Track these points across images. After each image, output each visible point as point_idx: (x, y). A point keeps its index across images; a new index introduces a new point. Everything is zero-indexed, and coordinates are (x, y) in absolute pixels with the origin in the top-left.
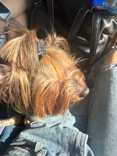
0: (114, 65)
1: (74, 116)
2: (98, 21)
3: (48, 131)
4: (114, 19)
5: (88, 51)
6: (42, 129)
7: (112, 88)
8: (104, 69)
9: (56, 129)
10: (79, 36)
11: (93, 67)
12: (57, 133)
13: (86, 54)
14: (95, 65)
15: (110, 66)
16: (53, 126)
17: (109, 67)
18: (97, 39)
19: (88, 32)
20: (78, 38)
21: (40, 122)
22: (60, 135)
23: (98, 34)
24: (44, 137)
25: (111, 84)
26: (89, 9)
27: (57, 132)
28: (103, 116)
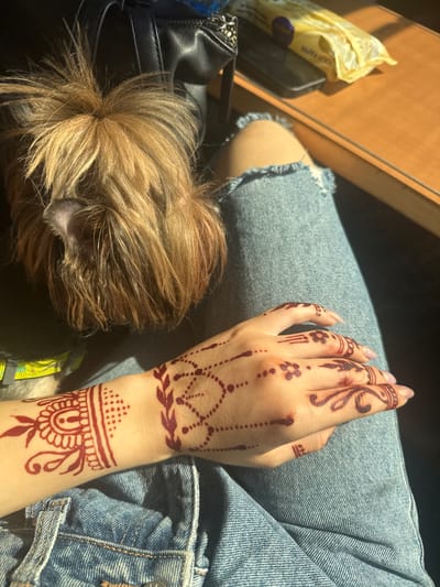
0: (241, 180)
4: (202, 29)
15: (229, 185)
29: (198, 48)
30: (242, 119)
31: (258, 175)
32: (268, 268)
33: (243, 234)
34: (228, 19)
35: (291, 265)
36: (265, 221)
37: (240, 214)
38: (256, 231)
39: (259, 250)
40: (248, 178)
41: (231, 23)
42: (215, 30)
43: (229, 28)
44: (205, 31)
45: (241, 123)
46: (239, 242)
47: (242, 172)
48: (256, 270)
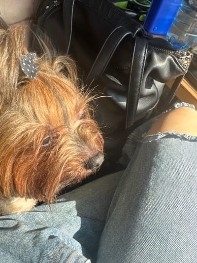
0: (165, 135)
1: (80, 216)
2: (144, 54)
3: (18, 240)
4: (171, 56)
5: (124, 104)
6: (9, 233)
7: (153, 176)
8: (147, 140)
9: (34, 239)
10: (111, 75)
11: (132, 134)
12: (33, 247)
13: (120, 107)
14: (136, 130)
15: (158, 136)
16: (31, 232)
17: (156, 137)
18: (139, 84)
19: (125, 69)
20: (108, 78)
21: (13, 218)
22: (38, 253)
23: (141, 75)
24: (9, 251)
25: (153, 168)
26: (130, 31)
27: (34, 245)
28: (128, 226)
29: (166, 65)
30: (178, 104)
31: (175, 136)
32: (161, 192)
33: (155, 165)
34: (188, 54)
35: (176, 197)
36: (170, 164)
37: (158, 153)
38: (162, 167)
39: (160, 179)
40: (169, 136)
41: (189, 57)
42: (178, 58)
43: (186, 59)
44: (172, 57)
45: (177, 105)
46: (150, 169)
47: (167, 132)
48: (154, 190)
